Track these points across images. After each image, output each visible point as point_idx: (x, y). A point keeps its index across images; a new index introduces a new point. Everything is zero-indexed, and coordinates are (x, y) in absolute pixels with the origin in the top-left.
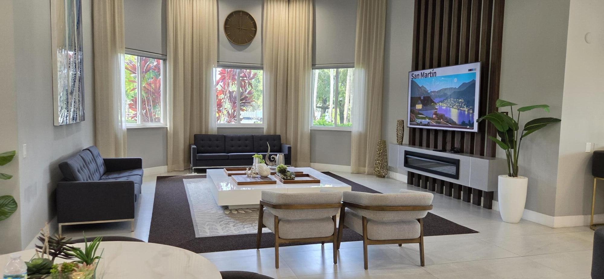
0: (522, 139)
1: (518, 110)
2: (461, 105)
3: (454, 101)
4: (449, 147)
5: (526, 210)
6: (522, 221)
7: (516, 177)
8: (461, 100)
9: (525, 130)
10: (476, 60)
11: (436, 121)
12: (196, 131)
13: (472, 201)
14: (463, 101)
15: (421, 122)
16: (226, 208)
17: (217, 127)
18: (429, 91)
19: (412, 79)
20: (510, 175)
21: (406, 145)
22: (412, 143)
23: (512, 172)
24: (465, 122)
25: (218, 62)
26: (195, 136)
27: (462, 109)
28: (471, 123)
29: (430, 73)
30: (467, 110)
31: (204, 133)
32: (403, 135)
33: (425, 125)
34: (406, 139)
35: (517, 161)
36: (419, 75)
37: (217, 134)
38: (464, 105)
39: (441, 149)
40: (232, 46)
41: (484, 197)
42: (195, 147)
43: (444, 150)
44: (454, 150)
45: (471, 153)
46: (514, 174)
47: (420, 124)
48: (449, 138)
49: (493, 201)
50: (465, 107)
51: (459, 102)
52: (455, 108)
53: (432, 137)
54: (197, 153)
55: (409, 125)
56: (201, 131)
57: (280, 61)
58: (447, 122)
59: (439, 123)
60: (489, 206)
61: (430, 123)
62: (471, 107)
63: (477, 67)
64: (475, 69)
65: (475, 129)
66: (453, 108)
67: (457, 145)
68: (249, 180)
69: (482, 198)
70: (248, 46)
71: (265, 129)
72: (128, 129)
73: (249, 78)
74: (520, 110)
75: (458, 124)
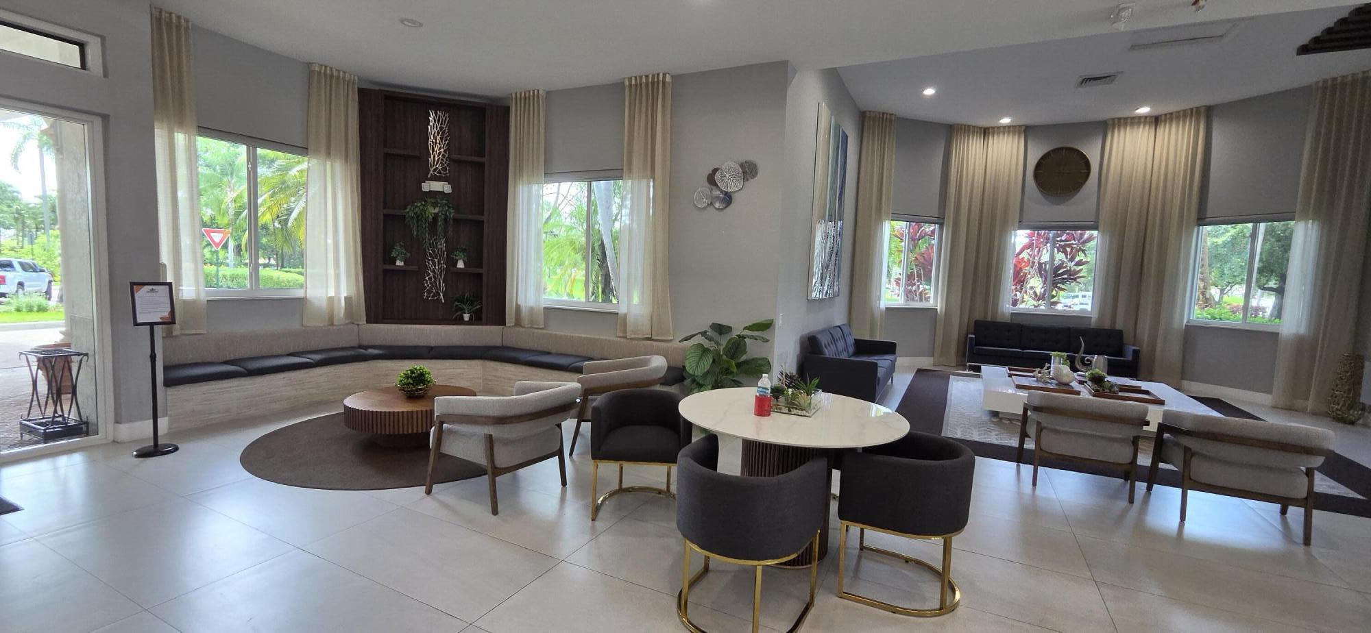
12: (978, 315)
16: (995, 414)
17: (1011, 312)
25: (1020, 222)
26: (978, 324)
31: (989, 319)
37: (1009, 321)
40: (1044, 197)
42: (974, 336)
54: (976, 345)
56: (986, 316)
57: (1132, 216)
68: (1035, 385)
70: (1073, 196)
71: (1093, 320)
72: (886, 308)
73: (1079, 241)
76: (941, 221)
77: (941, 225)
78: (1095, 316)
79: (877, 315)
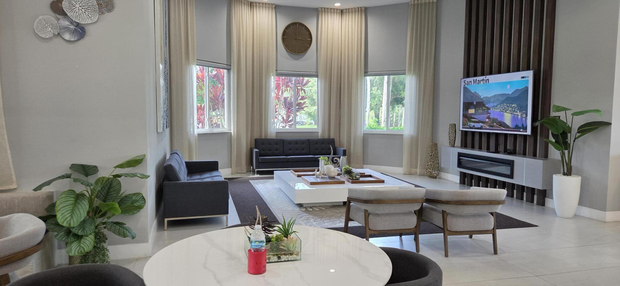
0: (576, 140)
1: (572, 114)
2: (515, 110)
3: (507, 106)
4: (501, 148)
5: (579, 206)
6: (576, 216)
7: (570, 176)
8: (514, 105)
9: (578, 132)
10: (528, 69)
11: (489, 124)
12: (256, 136)
13: (525, 199)
14: (516, 106)
15: (474, 126)
16: (300, 205)
17: (276, 131)
18: (482, 97)
19: (464, 85)
20: (564, 174)
21: (458, 147)
22: (464, 145)
23: (566, 171)
24: (518, 125)
25: (276, 70)
26: (256, 140)
27: (515, 113)
28: (525, 126)
29: (483, 80)
30: (520, 114)
31: (263, 137)
32: (455, 138)
33: (478, 128)
34: (458, 142)
35: (571, 162)
36: (471, 81)
37: (276, 138)
38: (517, 109)
39: (494, 150)
40: (289, 55)
41: (537, 195)
42: (257, 150)
43: (497, 152)
44: (506, 152)
45: (524, 154)
46: (568, 173)
47: (473, 127)
48: (502, 140)
49: (546, 199)
50: (518, 111)
51: (512, 107)
52: (508, 113)
53: (484, 140)
54: (260, 156)
55: (461, 129)
56: (261, 135)
57: (334, 70)
58: (501, 125)
59: (493, 126)
60: (542, 203)
61: (483, 126)
62: (524, 112)
63: (529, 74)
64: (528, 77)
65: (529, 132)
66: (506, 112)
67: (510, 147)
68: (319, 180)
69: (535, 195)
70: (304, 55)
71: (320, 134)
72: (198, 134)
73: (302, 84)
74: (574, 114)
75: (512, 127)
76: (229, 68)
77: (229, 70)
78: (320, 132)
79: (193, 141)
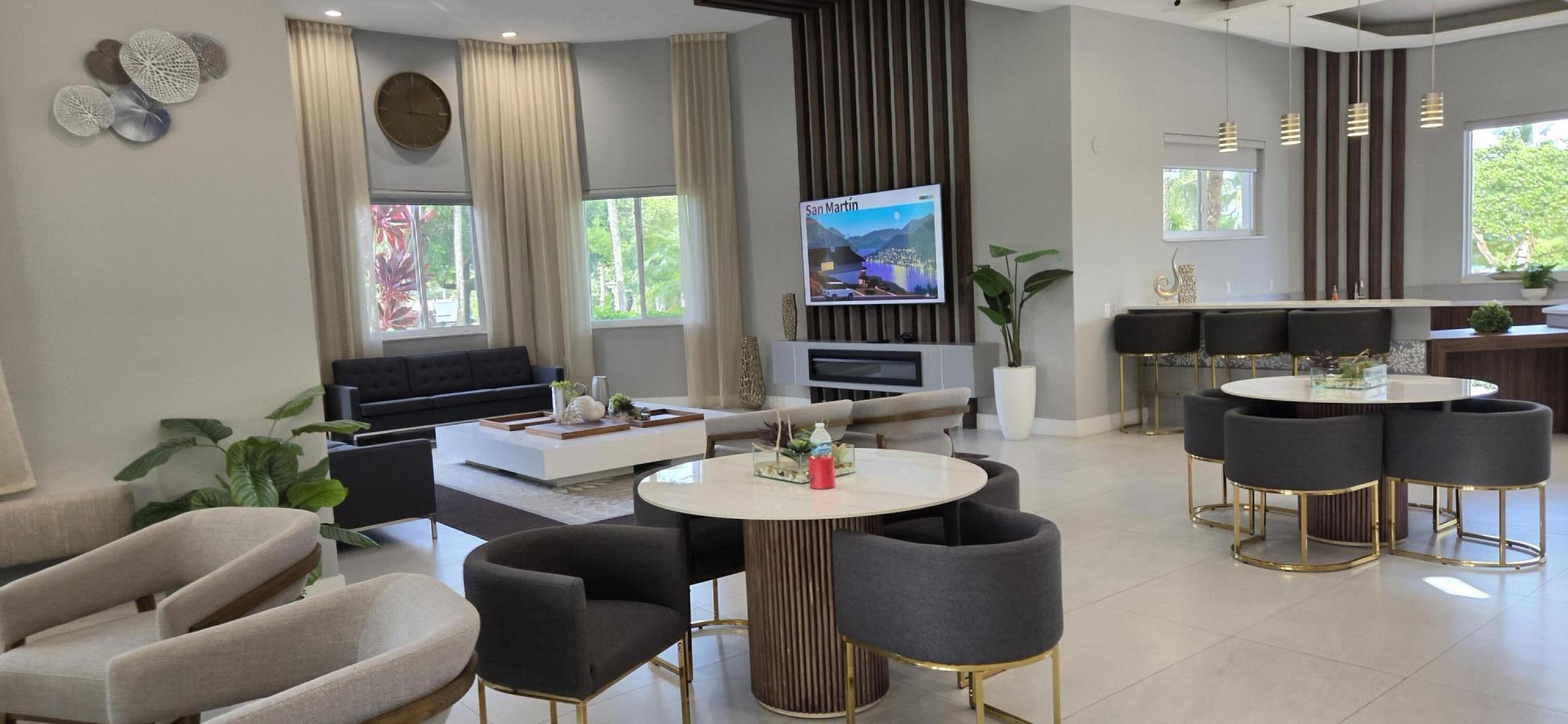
0: (1024, 304)
1: (1014, 260)
2: (912, 259)
3: (897, 252)
4: (888, 332)
5: (1036, 419)
6: (1032, 436)
7: (1019, 367)
8: (909, 250)
9: (1026, 291)
10: (928, 183)
11: (864, 289)
14: (914, 251)
15: (835, 295)
17: (381, 339)
18: (847, 238)
19: (808, 215)
20: (1011, 365)
21: (803, 340)
22: (814, 334)
23: (1012, 360)
25: (369, 192)
26: (335, 365)
27: (913, 265)
29: (846, 204)
30: (923, 266)
32: (796, 322)
33: (844, 299)
34: (802, 329)
35: (1018, 342)
36: (821, 207)
37: (381, 355)
38: (917, 258)
39: (876, 339)
40: (399, 153)
42: (350, 388)
43: (880, 339)
44: (899, 338)
45: (933, 340)
46: (1016, 362)
47: (835, 298)
48: (888, 318)
49: (981, 415)
50: (919, 261)
51: (906, 254)
52: (900, 265)
53: (853, 319)
54: (367, 401)
55: (809, 303)
56: (346, 352)
57: (509, 185)
58: (888, 290)
59: (872, 293)
60: (971, 425)
61: (853, 294)
62: (928, 260)
63: (934, 192)
64: (932, 197)
65: (941, 298)
67: (905, 328)
71: (490, 338)
74: (1018, 260)
75: (910, 291)
78: (489, 331)
